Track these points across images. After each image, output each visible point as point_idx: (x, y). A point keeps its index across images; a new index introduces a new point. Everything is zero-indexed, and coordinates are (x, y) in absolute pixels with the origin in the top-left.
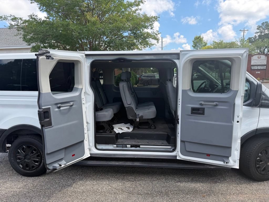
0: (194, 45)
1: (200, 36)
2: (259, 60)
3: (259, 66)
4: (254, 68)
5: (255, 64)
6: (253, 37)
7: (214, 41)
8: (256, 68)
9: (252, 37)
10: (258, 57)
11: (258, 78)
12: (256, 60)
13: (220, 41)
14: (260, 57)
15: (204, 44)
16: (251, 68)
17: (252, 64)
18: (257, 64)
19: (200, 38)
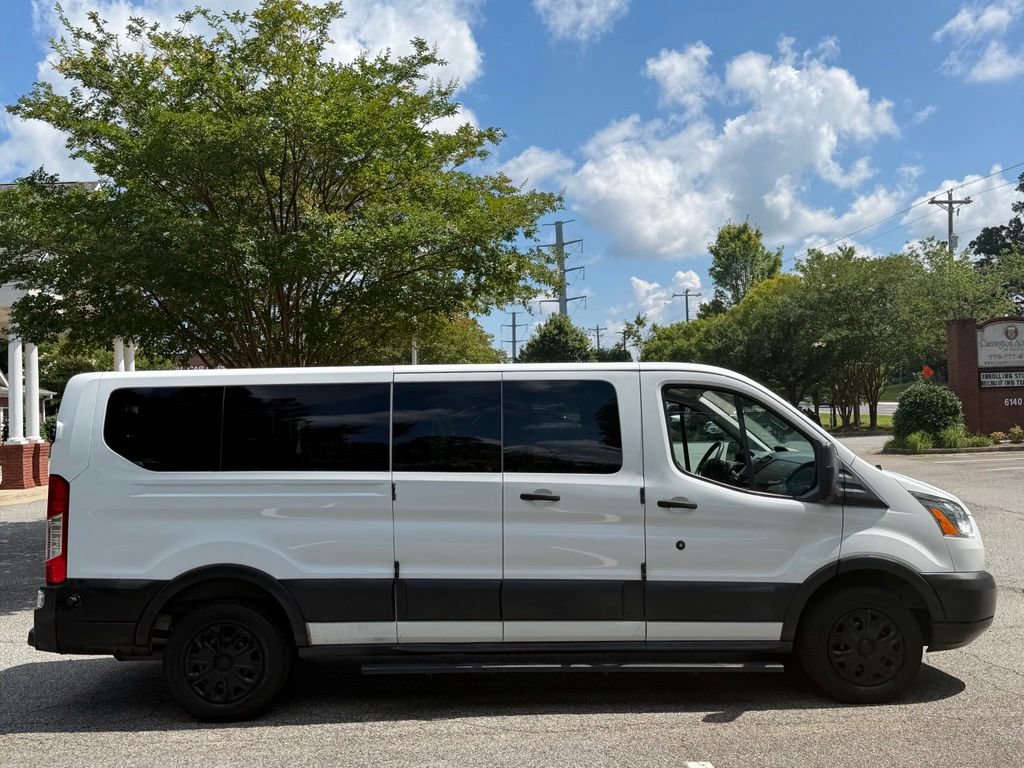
0: (718, 269)
1: (745, 227)
2: (1011, 344)
3: (1013, 374)
4: (993, 383)
5: (995, 362)
6: (1006, 225)
7: (812, 248)
8: (1001, 380)
9: (1003, 228)
10: (1006, 333)
11: (1014, 427)
12: (996, 344)
13: (841, 250)
14: (1016, 332)
15: (765, 265)
16: (980, 383)
17: (982, 363)
18: (1003, 365)
19: (744, 237)
